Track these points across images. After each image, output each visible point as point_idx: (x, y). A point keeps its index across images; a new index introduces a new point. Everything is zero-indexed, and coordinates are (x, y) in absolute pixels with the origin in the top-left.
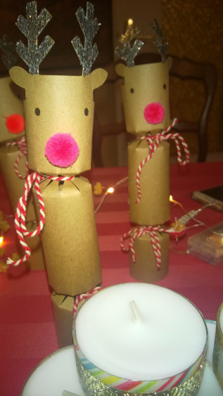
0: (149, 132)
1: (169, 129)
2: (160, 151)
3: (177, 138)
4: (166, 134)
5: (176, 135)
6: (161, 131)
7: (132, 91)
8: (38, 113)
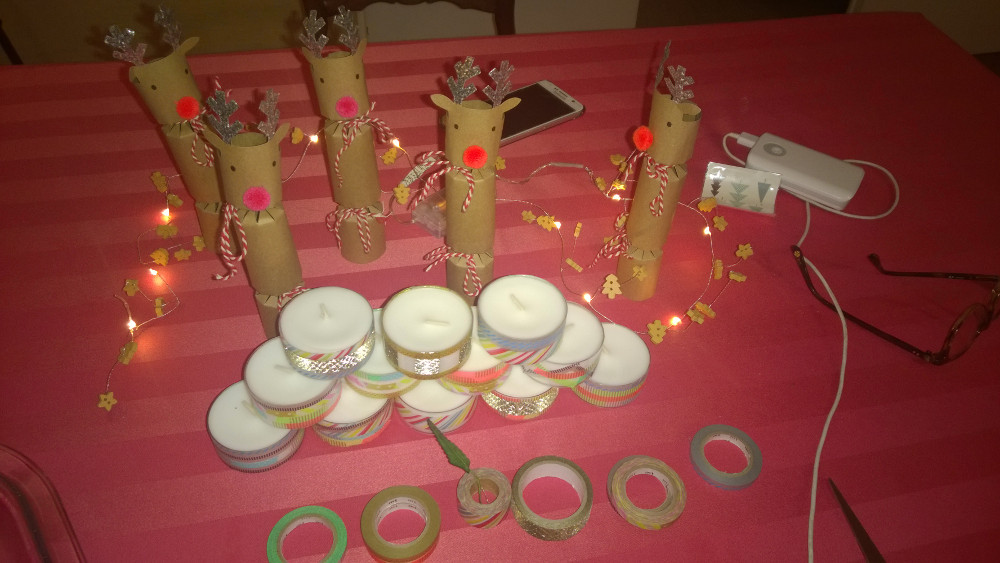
1: (368, 113)
4: (365, 119)
7: (322, 81)
8: (233, 169)
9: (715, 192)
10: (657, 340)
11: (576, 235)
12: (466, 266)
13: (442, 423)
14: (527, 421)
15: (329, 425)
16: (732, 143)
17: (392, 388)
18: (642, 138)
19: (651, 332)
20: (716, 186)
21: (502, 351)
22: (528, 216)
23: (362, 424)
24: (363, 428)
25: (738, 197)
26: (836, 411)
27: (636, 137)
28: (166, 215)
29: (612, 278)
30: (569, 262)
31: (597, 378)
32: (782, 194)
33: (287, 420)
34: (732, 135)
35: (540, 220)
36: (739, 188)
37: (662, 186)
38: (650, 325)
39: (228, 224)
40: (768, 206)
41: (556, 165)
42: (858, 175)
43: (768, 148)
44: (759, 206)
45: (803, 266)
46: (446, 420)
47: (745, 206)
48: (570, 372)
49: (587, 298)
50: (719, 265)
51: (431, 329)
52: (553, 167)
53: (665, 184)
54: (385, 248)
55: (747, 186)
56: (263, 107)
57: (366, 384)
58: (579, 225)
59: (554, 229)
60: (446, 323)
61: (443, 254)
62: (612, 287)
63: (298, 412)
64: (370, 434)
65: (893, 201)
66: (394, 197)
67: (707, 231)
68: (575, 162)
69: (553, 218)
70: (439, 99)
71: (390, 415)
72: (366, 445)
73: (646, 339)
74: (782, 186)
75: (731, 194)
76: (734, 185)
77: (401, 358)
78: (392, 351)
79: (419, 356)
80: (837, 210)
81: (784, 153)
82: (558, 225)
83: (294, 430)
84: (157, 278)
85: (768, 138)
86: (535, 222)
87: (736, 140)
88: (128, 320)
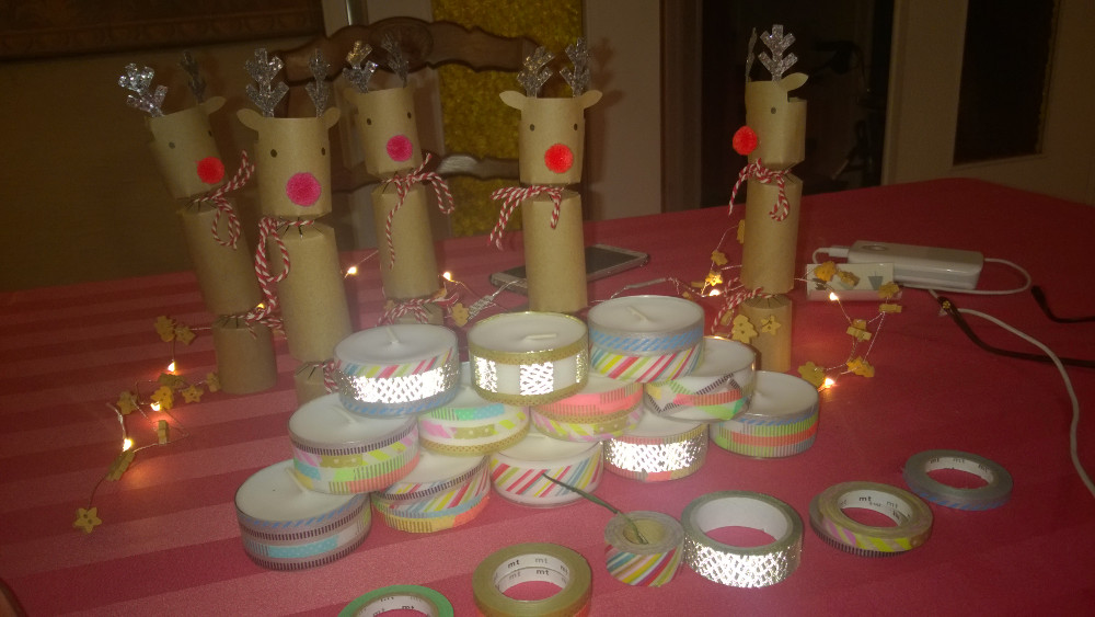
0: (396, 172)
1: (422, 167)
2: (413, 196)
3: (433, 177)
4: (418, 174)
5: (431, 174)
6: (411, 170)
7: (369, 122)
8: (274, 154)
18: (746, 138)
24: (456, 493)
29: (741, 319)
41: (635, 287)
48: (723, 390)
57: (454, 430)
62: (743, 331)
80: (968, 289)
81: (886, 249)
87: (827, 254)
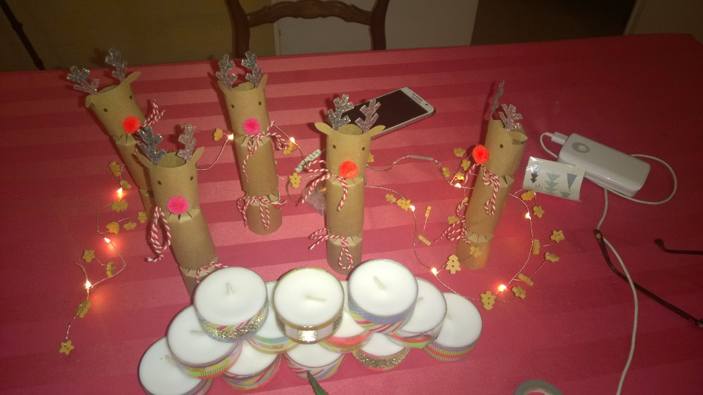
7: (233, 106)
8: (160, 183)
9: (534, 180)
10: (488, 307)
11: (427, 215)
12: (341, 244)
13: (318, 375)
14: (385, 371)
15: (232, 375)
16: (547, 140)
17: (281, 348)
18: (480, 154)
19: (483, 301)
20: (534, 176)
21: (367, 322)
22: (391, 198)
23: (256, 375)
24: (258, 378)
25: (552, 184)
26: (629, 369)
27: (474, 153)
28: (120, 193)
29: (453, 257)
30: (421, 238)
31: (440, 340)
32: (586, 182)
33: (199, 374)
34: (547, 134)
35: (399, 202)
36: (553, 177)
37: (494, 191)
38: (483, 295)
39: (156, 221)
40: (575, 193)
41: (412, 156)
42: (645, 169)
43: (575, 146)
44: (568, 192)
45: (603, 246)
46: (321, 373)
47: (557, 194)
48: (420, 338)
49: (434, 271)
50: (536, 245)
51: (312, 305)
52: (411, 158)
53: (496, 190)
54: (281, 222)
55: (559, 176)
56: (181, 139)
57: (260, 344)
58: (429, 208)
59: (409, 209)
60: (323, 300)
61: (324, 236)
62: (454, 265)
63: (206, 368)
64: (263, 381)
65: (672, 190)
66: (289, 182)
67: (528, 216)
68: (427, 156)
69: (409, 201)
70: (321, 126)
71: (279, 365)
72: (260, 389)
73: (479, 305)
74: (586, 177)
75: (546, 181)
76: (548, 175)
77: (288, 328)
78: (281, 323)
79: (301, 328)
80: (629, 196)
81: (588, 150)
82: (413, 208)
83: (204, 380)
84: (111, 244)
85: (575, 138)
86: (395, 203)
87: (550, 138)
88: (85, 282)
